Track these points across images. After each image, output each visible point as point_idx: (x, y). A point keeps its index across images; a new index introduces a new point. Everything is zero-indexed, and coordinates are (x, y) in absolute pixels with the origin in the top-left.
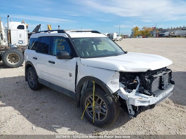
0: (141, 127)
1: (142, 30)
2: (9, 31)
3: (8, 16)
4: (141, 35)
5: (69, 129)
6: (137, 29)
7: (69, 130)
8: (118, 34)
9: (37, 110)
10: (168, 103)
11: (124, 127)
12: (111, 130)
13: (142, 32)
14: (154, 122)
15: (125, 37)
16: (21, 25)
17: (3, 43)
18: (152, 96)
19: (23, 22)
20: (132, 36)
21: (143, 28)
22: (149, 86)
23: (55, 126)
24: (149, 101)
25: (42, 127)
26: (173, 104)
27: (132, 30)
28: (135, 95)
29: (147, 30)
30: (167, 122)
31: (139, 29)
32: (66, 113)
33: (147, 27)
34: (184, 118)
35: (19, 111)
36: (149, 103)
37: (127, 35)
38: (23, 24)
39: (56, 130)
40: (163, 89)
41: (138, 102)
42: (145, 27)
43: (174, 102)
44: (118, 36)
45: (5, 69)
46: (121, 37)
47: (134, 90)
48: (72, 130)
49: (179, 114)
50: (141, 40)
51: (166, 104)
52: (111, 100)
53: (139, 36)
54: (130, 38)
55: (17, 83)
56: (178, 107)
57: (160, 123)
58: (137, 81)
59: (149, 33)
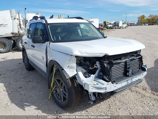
0: (104, 113)
1: (148, 18)
2: (26, 21)
3: (26, 9)
4: (147, 23)
5: (36, 107)
6: (143, 17)
7: (36, 109)
8: (123, 22)
9: (20, 88)
10: (144, 89)
11: (87, 111)
12: (72, 113)
13: (148, 20)
14: (119, 109)
15: (131, 25)
16: (36, 15)
17: (21, 31)
18: (110, 83)
19: (37, 14)
20: (138, 24)
21: (149, 16)
22: (108, 71)
23: (26, 104)
24: (106, 88)
25: (15, 104)
26: (150, 91)
27: (138, 18)
28: (94, 80)
29: (153, 17)
30: (134, 110)
31: (145, 17)
32: (42, 93)
33: (154, 15)
34: (156, 107)
35: (6, 88)
36: (106, 90)
37: (133, 24)
38: (37, 15)
39: (25, 107)
40: (128, 76)
41: (92, 88)
42: (152, 15)
43: (152, 89)
44: (123, 24)
45: (18, 52)
46: (126, 25)
47: (92, 75)
48: (38, 109)
49: (152, 102)
50: (147, 27)
51: (143, 91)
52: (69, 84)
53: (144, 24)
54: (136, 25)
55: (19, 63)
56: (154, 94)
57: (125, 111)
58: (96, 66)
59: (155, 20)
